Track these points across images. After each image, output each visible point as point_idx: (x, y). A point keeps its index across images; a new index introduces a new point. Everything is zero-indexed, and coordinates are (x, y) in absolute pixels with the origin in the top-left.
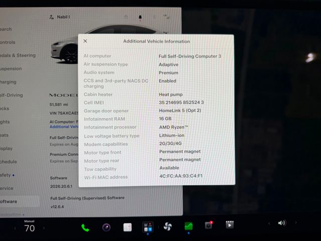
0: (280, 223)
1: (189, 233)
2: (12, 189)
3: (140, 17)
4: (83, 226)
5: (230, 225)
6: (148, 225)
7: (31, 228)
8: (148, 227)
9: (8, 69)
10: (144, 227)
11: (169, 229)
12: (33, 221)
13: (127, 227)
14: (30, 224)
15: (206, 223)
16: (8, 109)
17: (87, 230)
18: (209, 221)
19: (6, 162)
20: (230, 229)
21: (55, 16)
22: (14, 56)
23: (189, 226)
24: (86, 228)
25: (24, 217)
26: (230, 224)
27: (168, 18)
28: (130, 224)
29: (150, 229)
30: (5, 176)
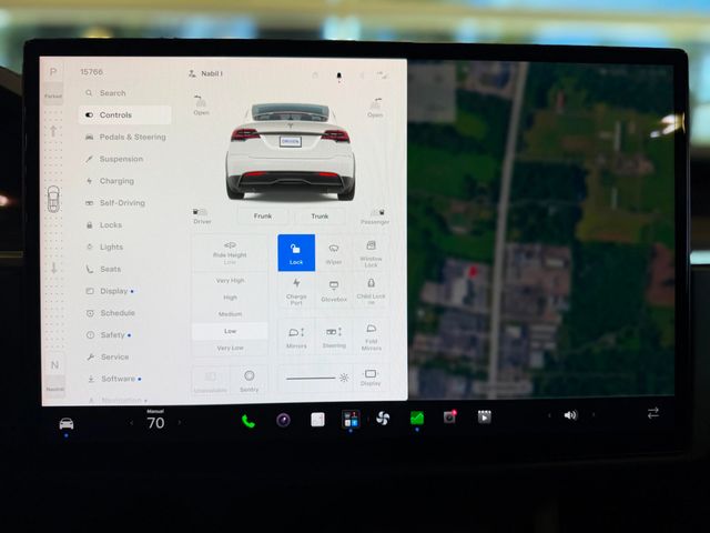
0: (567, 415)
1: (417, 429)
2: (127, 357)
3: (339, 75)
4: (244, 418)
5: (484, 418)
6: (352, 415)
7: (159, 423)
8: (351, 419)
9: (120, 160)
10: (345, 419)
11: (385, 423)
12: (162, 411)
13: (318, 419)
14: (156, 416)
15: (446, 413)
16: (120, 226)
17: (252, 425)
18: (450, 410)
19: (117, 314)
20: (485, 425)
21: (198, 73)
22: (129, 137)
23: (418, 418)
24: (249, 421)
25: (147, 404)
26: (484, 416)
27: (385, 77)
28: (323, 414)
29: (355, 423)
30: (115, 336)
